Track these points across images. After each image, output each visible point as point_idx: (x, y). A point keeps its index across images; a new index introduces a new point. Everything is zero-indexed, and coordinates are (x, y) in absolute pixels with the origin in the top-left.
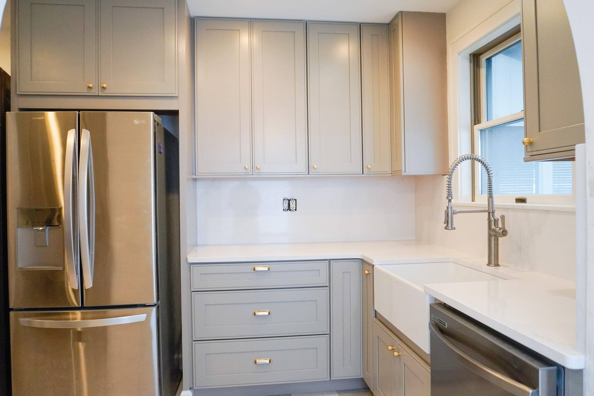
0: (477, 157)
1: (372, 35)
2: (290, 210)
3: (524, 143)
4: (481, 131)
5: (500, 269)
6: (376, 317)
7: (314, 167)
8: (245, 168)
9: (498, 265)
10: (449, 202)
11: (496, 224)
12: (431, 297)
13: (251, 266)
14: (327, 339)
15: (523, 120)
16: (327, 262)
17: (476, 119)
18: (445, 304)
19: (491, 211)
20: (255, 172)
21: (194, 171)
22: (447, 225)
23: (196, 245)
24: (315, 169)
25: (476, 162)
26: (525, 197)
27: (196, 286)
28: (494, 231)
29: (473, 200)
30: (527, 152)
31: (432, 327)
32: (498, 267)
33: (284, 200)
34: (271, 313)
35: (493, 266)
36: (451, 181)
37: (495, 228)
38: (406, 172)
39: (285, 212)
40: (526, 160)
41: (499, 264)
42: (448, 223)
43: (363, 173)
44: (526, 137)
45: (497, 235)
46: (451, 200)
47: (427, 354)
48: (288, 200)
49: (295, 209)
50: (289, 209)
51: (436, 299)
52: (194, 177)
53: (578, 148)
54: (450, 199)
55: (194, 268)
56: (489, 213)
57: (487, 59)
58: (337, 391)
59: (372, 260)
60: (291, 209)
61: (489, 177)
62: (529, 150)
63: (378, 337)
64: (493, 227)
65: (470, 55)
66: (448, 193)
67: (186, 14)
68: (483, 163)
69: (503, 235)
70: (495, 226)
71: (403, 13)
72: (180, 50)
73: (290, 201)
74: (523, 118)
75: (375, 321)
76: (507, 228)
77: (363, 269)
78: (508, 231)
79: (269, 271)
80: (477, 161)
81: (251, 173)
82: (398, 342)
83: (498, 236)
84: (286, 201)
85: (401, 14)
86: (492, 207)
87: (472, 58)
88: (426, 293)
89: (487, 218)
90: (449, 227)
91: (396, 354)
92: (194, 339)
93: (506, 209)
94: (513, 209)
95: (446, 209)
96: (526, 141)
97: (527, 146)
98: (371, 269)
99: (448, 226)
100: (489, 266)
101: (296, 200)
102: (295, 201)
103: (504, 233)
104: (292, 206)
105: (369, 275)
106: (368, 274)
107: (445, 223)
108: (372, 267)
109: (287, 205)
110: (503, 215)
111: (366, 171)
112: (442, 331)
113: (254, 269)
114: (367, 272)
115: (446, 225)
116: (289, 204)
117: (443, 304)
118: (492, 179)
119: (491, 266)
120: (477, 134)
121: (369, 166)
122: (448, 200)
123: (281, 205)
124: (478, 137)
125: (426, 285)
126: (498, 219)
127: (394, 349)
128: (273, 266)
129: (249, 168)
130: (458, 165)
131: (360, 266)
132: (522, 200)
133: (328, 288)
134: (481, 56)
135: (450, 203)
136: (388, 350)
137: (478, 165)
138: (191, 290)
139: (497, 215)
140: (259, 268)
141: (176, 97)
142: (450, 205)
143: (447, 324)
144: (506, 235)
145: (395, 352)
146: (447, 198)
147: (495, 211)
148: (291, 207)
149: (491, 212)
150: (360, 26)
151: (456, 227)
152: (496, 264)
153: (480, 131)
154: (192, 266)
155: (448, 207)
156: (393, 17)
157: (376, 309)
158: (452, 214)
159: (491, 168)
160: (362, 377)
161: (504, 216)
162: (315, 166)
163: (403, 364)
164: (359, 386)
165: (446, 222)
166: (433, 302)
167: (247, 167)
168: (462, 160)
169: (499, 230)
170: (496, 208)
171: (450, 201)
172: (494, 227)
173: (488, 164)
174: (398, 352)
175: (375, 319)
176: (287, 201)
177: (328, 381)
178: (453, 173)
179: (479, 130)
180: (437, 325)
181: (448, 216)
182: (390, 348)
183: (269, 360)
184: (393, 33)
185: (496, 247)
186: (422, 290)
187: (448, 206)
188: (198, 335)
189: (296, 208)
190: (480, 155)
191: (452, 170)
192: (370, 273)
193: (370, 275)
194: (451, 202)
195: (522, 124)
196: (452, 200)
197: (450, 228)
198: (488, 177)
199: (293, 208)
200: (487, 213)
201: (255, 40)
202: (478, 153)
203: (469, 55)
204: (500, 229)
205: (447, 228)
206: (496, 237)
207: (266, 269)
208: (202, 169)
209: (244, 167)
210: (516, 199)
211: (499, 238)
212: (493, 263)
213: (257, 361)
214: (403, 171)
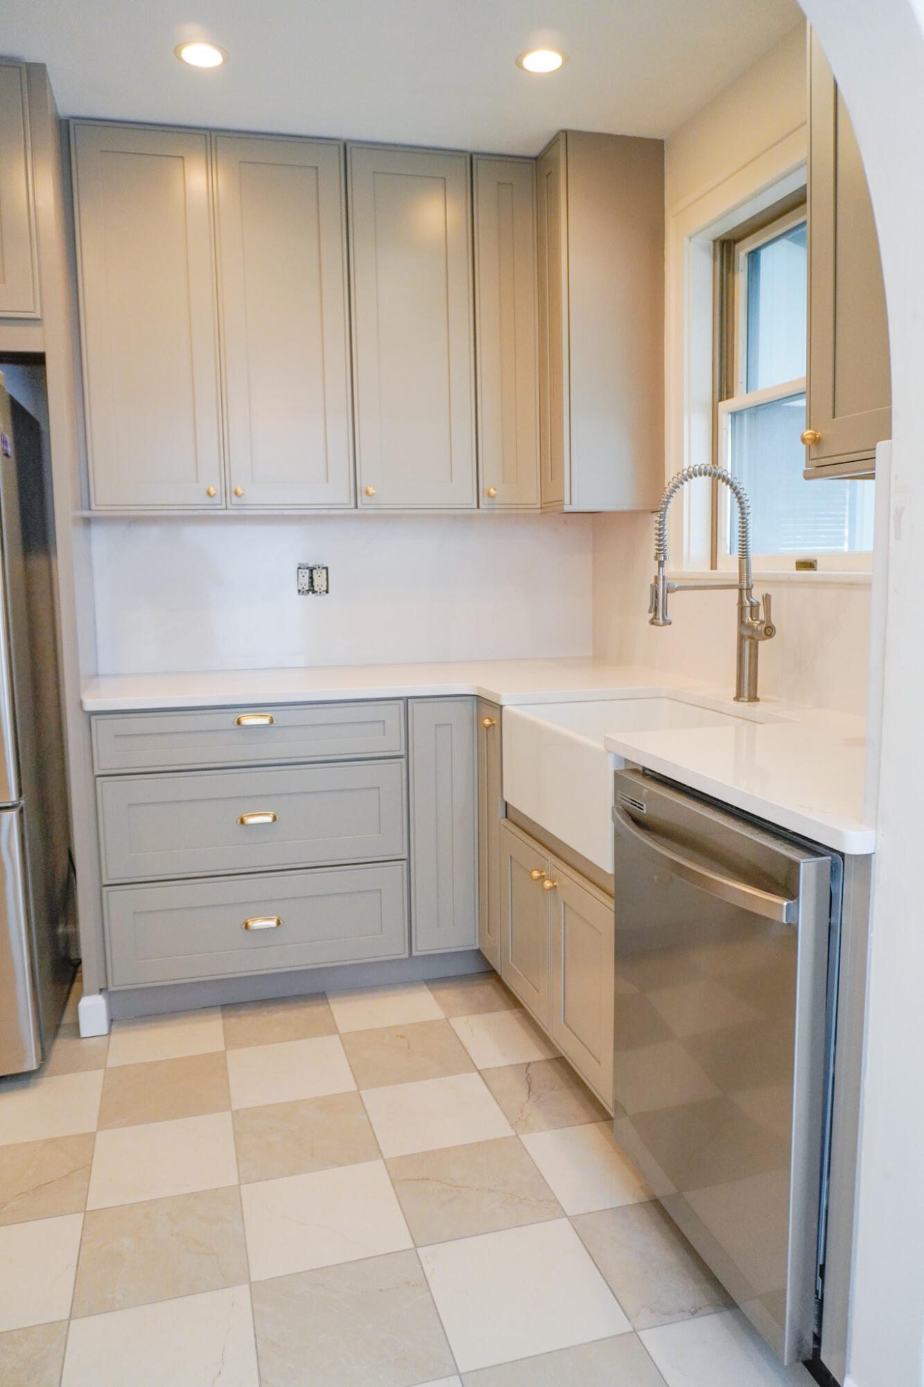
0: (725, 473)
1: (499, 183)
2: (314, 592)
3: (803, 440)
4: (735, 414)
5: (759, 707)
6: (506, 817)
7: (367, 492)
8: (208, 493)
9: (756, 699)
10: (659, 566)
11: (754, 614)
12: (618, 757)
13: (231, 717)
14: (403, 871)
15: (804, 395)
16: (402, 703)
17: (724, 389)
18: (645, 769)
19: (745, 587)
20: (231, 501)
21: (86, 499)
22: (656, 615)
23: (97, 675)
24: (371, 496)
25: (722, 485)
26: (815, 558)
27: (106, 762)
28: (750, 626)
29: (714, 566)
30: (810, 460)
31: (618, 816)
32: (757, 703)
33: (300, 568)
34: (277, 817)
35: (746, 700)
36: (664, 521)
37: (752, 621)
38: (572, 503)
39: (302, 597)
40: (808, 476)
41: (758, 696)
42: (658, 612)
43: (478, 507)
44: (810, 429)
45: (755, 635)
46: (663, 562)
47: (608, 874)
48: (308, 568)
49: (325, 589)
50: (312, 589)
51: (626, 761)
52: (86, 514)
53: (881, 446)
54: (662, 559)
55: (99, 724)
56: (741, 590)
57: (749, 253)
58: (424, 980)
59: (498, 696)
60: (316, 589)
61: (743, 514)
62: (814, 455)
63: (511, 857)
64: (748, 619)
65: (714, 241)
66: (657, 547)
67: (50, 112)
68: (735, 490)
69: (767, 635)
70: (751, 617)
71: (568, 134)
72: (40, 203)
73: (314, 572)
74: (804, 393)
75: (506, 824)
76: (774, 621)
77: (479, 718)
78: (776, 627)
79: (272, 725)
80: (723, 481)
81: (221, 504)
82: (553, 860)
83: (757, 638)
84: (304, 571)
85: (564, 136)
86: (748, 577)
87: (718, 248)
88: (608, 751)
89: (737, 602)
90: (659, 619)
91: (548, 884)
92: (106, 882)
93: (776, 582)
94: (790, 582)
95: (653, 581)
96: (809, 436)
97: (810, 446)
98: (497, 715)
99: (656, 618)
100: (738, 700)
101: (327, 569)
102: (324, 571)
103: (769, 631)
104: (319, 581)
105: (491, 728)
106: (490, 726)
107: (650, 612)
108: (499, 709)
109: (306, 580)
110: (767, 595)
111: (486, 502)
112: (638, 822)
113: (239, 722)
114: (487, 722)
115: (652, 615)
116: (311, 578)
117: (641, 769)
118: (748, 517)
119: (743, 701)
120: (725, 421)
121: (493, 491)
122: (657, 562)
123: (292, 581)
124: (725, 429)
125: (607, 735)
126: (758, 602)
127: (543, 876)
128: (282, 716)
129: (219, 493)
130: (679, 487)
131: (473, 710)
132: (807, 565)
133: (403, 760)
134: (737, 246)
135: (661, 568)
136: (532, 878)
137: (726, 493)
138: (93, 771)
139: (757, 595)
140: (249, 720)
141: (39, 319)
142: (661, 573)
143: (645, 806)
144: (773, 636)
145: (546, 882)
146: (656, 558)
147: (752, 586)
148: (315, 584)
149: (744, 589)
150: (472, 162)
151: (672, 620)
152: (751, 696)
153: (730, 416)
154: (93, 718)
155: (656, 578)
156: (545, 142)
157: (506, 798)
158: (666, 592)
159: (746, 495)
160: (477, 947)
161: (770, 596)
162: (371, 491)
163: (563, 904)
164: (472, 967)
165: (653, 610)
166: (623, 768)
167: (212, 491)
168: (688, 477)
169: (759, 625)
170: (755, 581)
171: (661, 564)
172: (750, 619)
173: (741, 487)
174: (553, 882)
175: (504, 821)
176: (308, 571)
177: (405, 959)
178: (670, 504)
179: (729, 413)
180: (626, 811)
181: (657, 597)
182: (536, 874)
183: (275, 920)
184: (546, 181)
185: (753, 661)
186: (600, 746)
187: (657, 574)
188: (114, 872)
189: (327, 586)
190: (729, 471)
191: (667, 498)
192: (494, 724)
193: (494, 729)
194: (663, 566)
195: (802, 403)
196: (665, 562)
197: (661, 621)
198: (740, 515)
199: (320, 587)
200: (736, 591)
201: (222, 180)
202: (727, 465)
203: (712, 242)
204: (762, 622)
205: (655, 621)
206: (752, 641)
207: (266, 721)
208: (105, 495)
209: (206, 494)
210: (797, 563)
211: (760, 642)
212: (746, 694)
213: (250, 924)
214: (567, 500)
